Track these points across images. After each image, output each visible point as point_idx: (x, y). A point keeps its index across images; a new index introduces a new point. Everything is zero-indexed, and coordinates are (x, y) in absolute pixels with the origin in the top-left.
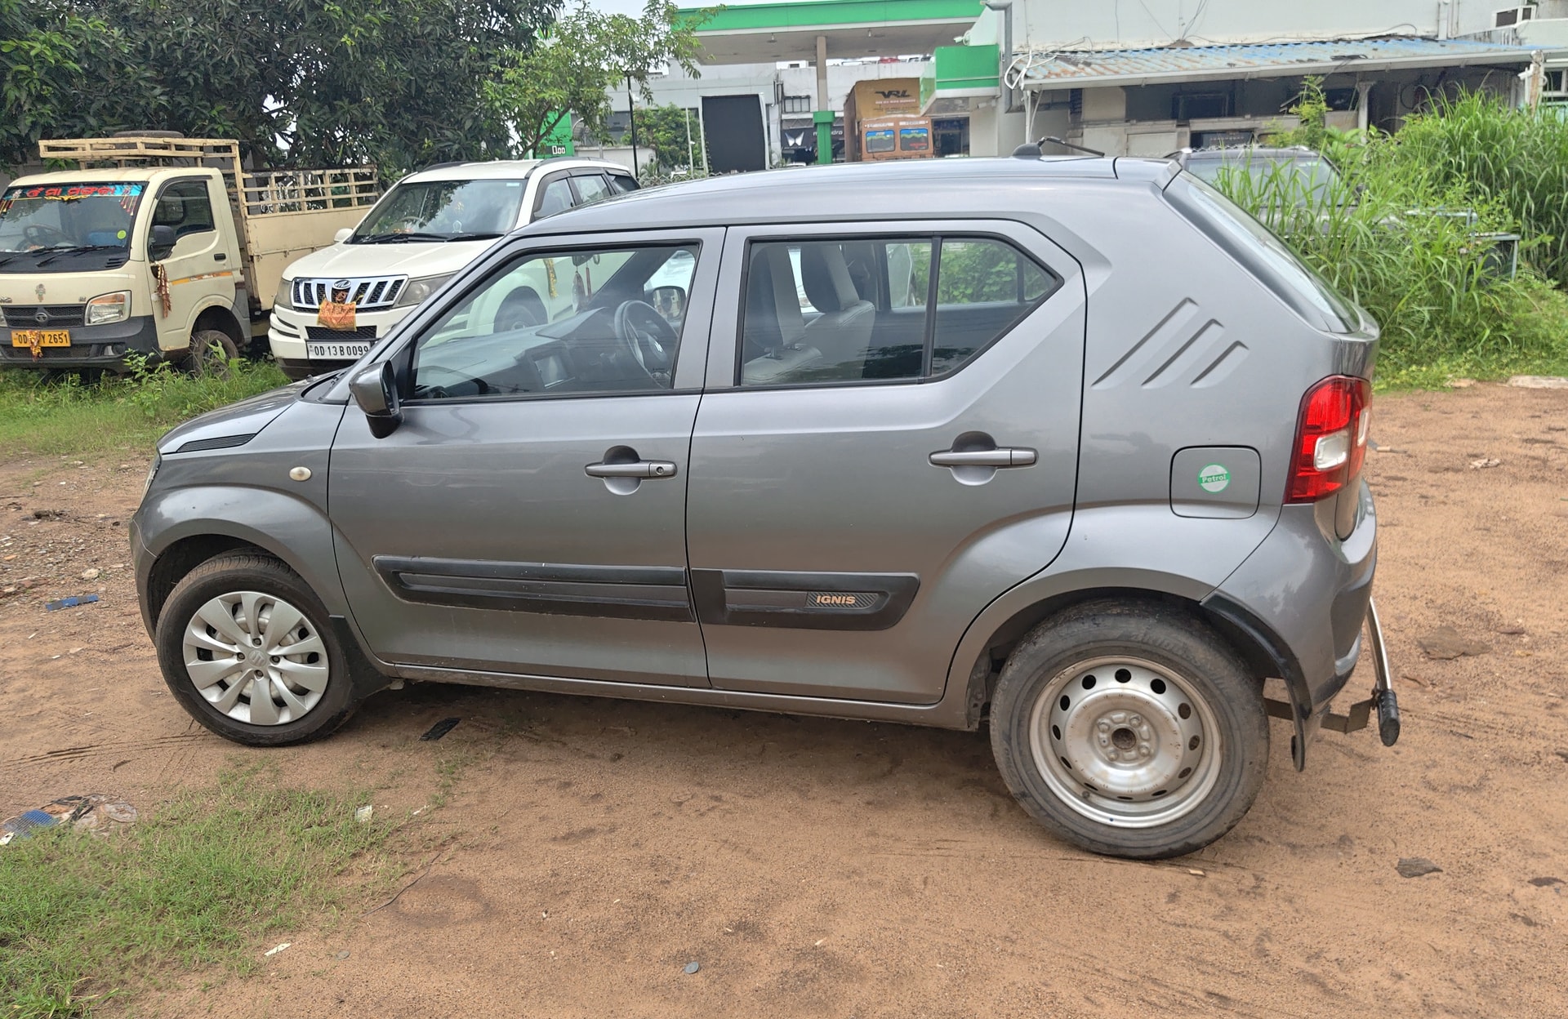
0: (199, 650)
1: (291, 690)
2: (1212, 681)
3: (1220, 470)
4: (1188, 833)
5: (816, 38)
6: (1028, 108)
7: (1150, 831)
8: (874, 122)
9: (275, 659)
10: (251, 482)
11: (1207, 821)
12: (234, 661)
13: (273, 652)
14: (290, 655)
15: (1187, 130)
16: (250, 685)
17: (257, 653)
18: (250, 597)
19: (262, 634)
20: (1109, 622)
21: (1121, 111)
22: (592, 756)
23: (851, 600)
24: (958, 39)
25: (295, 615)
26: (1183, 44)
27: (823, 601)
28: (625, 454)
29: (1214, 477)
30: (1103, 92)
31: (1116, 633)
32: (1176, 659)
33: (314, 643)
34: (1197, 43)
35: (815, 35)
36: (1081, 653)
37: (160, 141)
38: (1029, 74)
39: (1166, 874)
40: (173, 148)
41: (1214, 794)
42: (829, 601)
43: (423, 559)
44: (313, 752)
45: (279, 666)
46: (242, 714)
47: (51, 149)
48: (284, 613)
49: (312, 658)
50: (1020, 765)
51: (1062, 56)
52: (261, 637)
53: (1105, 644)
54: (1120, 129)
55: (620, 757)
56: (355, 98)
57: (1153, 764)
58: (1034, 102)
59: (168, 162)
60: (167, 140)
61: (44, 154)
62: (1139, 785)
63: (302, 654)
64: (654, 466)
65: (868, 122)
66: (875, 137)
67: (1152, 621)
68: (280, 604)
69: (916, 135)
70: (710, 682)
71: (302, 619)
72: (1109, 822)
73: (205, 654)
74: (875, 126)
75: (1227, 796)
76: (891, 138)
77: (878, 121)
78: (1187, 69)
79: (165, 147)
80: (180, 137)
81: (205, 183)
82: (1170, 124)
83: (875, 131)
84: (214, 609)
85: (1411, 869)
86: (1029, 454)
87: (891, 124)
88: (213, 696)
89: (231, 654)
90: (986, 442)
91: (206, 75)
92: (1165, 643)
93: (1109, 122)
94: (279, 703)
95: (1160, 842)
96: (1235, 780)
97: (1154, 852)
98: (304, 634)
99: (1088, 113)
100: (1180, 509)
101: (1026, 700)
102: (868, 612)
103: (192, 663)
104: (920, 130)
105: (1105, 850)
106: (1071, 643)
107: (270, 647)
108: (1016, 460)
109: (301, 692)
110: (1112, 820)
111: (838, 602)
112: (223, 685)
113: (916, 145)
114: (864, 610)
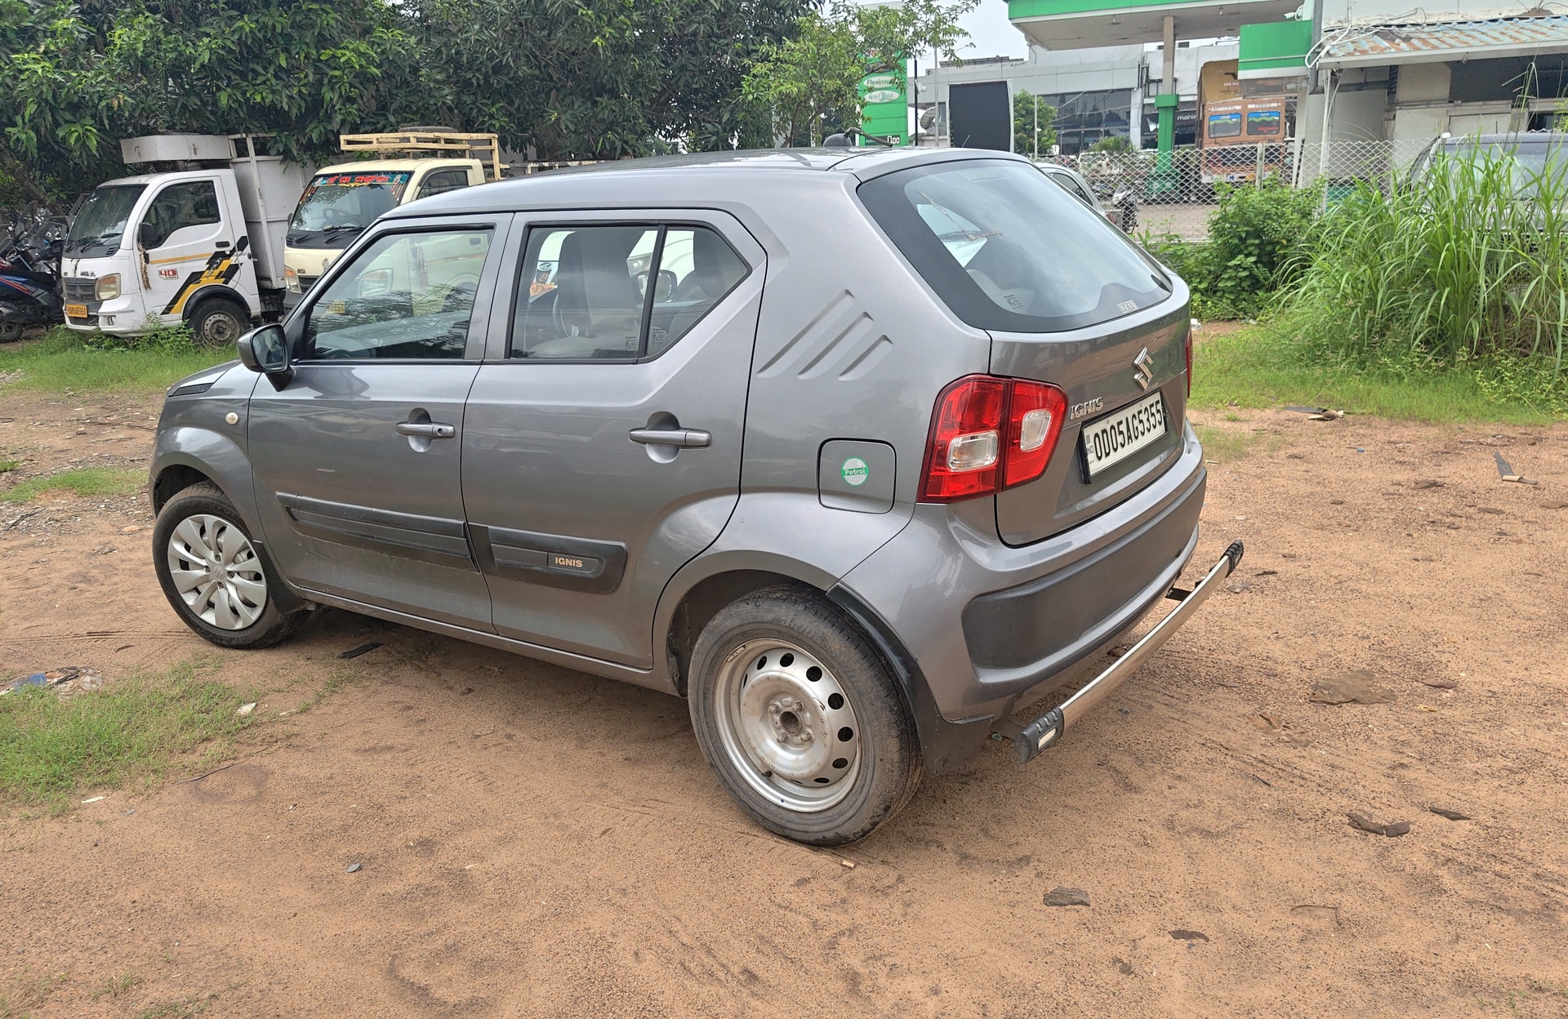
0: (181, 561)
1: (242, 602)
2: (845, 672)
3: (860, 463)
4: (838, 822)
5: (1163, 18)
7: (810, 816)
8: (1220, 105)
9: (231, 574)
10: (206, 424)
11: (850, 814)
12: (203, 572)
13: (229, 568)
14: (241, 572)
15: (1525, 111)
16: (215, 594)
17: (218, 567)
18: (211, 520)
19: (221, 552)
20: (766, 605)
23: (579, 564)
25: (241, 538)
26: (1539, 13)
27: (560, 563)
28: (422, 415)
29: (855, 471)
31: (769, 617)
32: (816, 647)
33: (256, 564)
35: (1160, 16)
36: (745, 633)
37: (431, 135)
39: (822, 860)
40: (443, 142)
42: (564, 563)
43: (303, 498)
44: (257, 657)
45: (233, 580)
46: (209, 617)
47: (349, 142)
48: (233, 536)
50: (707, 736)
52: (220, 554)
53: (761, 626)
54: (1442, 109)
55: (470, 690)
56: (614, 94)
57: (810, 751)
59: (433, 154)
60: (437, 134)
61: (344, 147)
62: (798, 769)
63: (249, 572)
64: (436, 427)
65: (1212, 106)
66: (1219, 121)
67: (801, 607)
68: (231, 528)
70: (495, 629)
71: (246, 541)
72: (780, 803)
73: (185, 565)
74: (1219, 109)
75: (866, 789)
76: (1237, 123)
77: (1225, 104)
79: (436, 141)
80: (452, 132)
81: (466, 172)
83: (1220, 115)
84: (188, 528)
85: (1056, 899)
86: (703, 437)
88: (190, 600)
89: (200, 567)
90: (670, 422)
91: (486, 77)
92: (807, 631)
93: (1427, 103)
94: (235, 612)
95: (816, 828)
96: (870, 775)
97: (812, 838)
98: (248, 555)
99: (1405, 93)
100: (826, 500)
101: (708, 674)
102: (591, 576)
103: (176, 571)
105: (774, 828)
106: (737, 622)
107: (227, 564)
108: (691, 441)
109: (249, 604)
110: (782, 801)
111: (570, 564)
112: (197, 592)
114: (588, 573)
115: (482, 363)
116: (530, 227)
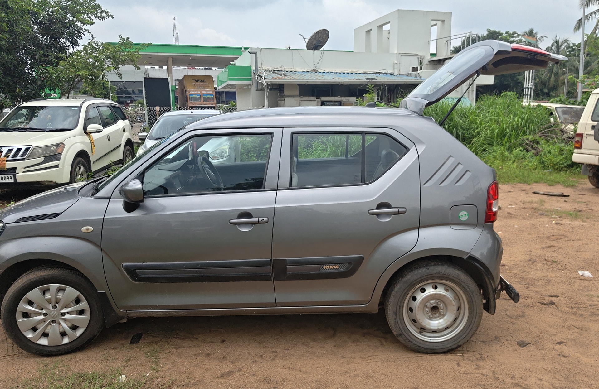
0: (24, 313)
1: (70, 328)
2: (467, 286)
3: (465, 213)
4: (458, 341)
5: (168, 58)
6: (266, 89)
7: (445, 342)
8: (192, 91)
9: (63, 314)
10: (52, 234)
11: (464, 336)
12: (42, 317)
13: (63, 311)
14: (69, 312)
15: (320, 100)
16: (49, 327)
17: (54, 312)
18: (54, 287)
19: (57, 303)
20: (432, 268)
21: (297, 92)
22: (212, 342)
23: (337, 267)
24: (231, 63)
25: (75, 293)
26: (315, 71)
27: (326, 268)
28: (246, 215)
29: (464, 216)
30: (291, 85)
31: (435, 272)
32: (455, 279)
33: (84, 304)
34: (320, 71)
35: (168, 57)
36: (423, 279)
38: (265, 77)
39: (450, 356)
41: (466, 326)
42: (328, 268)
43: (148, 263)
44: (80, 356)
45: (65, 317)
46: (44, 342)
48: (71, 292)
49: (81, 312)
50: (400, 324)
51: (274, 72)
52: (57, 305)
53: (431, 276)
54: (297, 99)
55: (224, 341)
57: (446, 317)
58: (268, 88)
62: (441, 326)
63: (77, 311)
64: (260, 219)
65: (190, 91)
66: (193, 97)
67: (446, 266)
68: (69, 289)
69: (209, 97)
70: (276, 304)
71: (79, 295)
72: (430, 341)
73: (26, 315)
74: (193, 92)
75: (471, 326)
76: (199, 97)
77: (194, 91)
78: (320, 80)
82: (314, 98)
83: (193, 94)
84: (34, 294)
85: (522, 344)
86: (404, 210)
87: (199, 92)
88: (29, 335)
89: (40, 314)
90: (388, 206)
92: (452, 273)
93: (293, 96)
94: (63, 334)
95: (449, 345)
96: (474, 320)
97: (446, 350)
98: (78, 301)
99: (286, 92)
100: (453, 227)
101: (402, 299)
102: (344, 271)
103: (20, 320)
104: (210, 94)
105: (429, 351)
106: (419, 276)
107: (62, 309)
108: (400, 212)
109: (74, 328)
110: (431, 340)
111: (332, 268)
112: (34, 329)
113: (209, 100)
114: (342, 270)
115: (277, 190)
116: (293, 133)
